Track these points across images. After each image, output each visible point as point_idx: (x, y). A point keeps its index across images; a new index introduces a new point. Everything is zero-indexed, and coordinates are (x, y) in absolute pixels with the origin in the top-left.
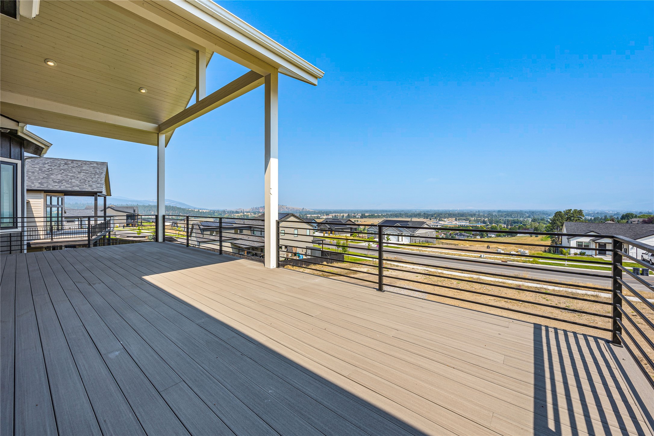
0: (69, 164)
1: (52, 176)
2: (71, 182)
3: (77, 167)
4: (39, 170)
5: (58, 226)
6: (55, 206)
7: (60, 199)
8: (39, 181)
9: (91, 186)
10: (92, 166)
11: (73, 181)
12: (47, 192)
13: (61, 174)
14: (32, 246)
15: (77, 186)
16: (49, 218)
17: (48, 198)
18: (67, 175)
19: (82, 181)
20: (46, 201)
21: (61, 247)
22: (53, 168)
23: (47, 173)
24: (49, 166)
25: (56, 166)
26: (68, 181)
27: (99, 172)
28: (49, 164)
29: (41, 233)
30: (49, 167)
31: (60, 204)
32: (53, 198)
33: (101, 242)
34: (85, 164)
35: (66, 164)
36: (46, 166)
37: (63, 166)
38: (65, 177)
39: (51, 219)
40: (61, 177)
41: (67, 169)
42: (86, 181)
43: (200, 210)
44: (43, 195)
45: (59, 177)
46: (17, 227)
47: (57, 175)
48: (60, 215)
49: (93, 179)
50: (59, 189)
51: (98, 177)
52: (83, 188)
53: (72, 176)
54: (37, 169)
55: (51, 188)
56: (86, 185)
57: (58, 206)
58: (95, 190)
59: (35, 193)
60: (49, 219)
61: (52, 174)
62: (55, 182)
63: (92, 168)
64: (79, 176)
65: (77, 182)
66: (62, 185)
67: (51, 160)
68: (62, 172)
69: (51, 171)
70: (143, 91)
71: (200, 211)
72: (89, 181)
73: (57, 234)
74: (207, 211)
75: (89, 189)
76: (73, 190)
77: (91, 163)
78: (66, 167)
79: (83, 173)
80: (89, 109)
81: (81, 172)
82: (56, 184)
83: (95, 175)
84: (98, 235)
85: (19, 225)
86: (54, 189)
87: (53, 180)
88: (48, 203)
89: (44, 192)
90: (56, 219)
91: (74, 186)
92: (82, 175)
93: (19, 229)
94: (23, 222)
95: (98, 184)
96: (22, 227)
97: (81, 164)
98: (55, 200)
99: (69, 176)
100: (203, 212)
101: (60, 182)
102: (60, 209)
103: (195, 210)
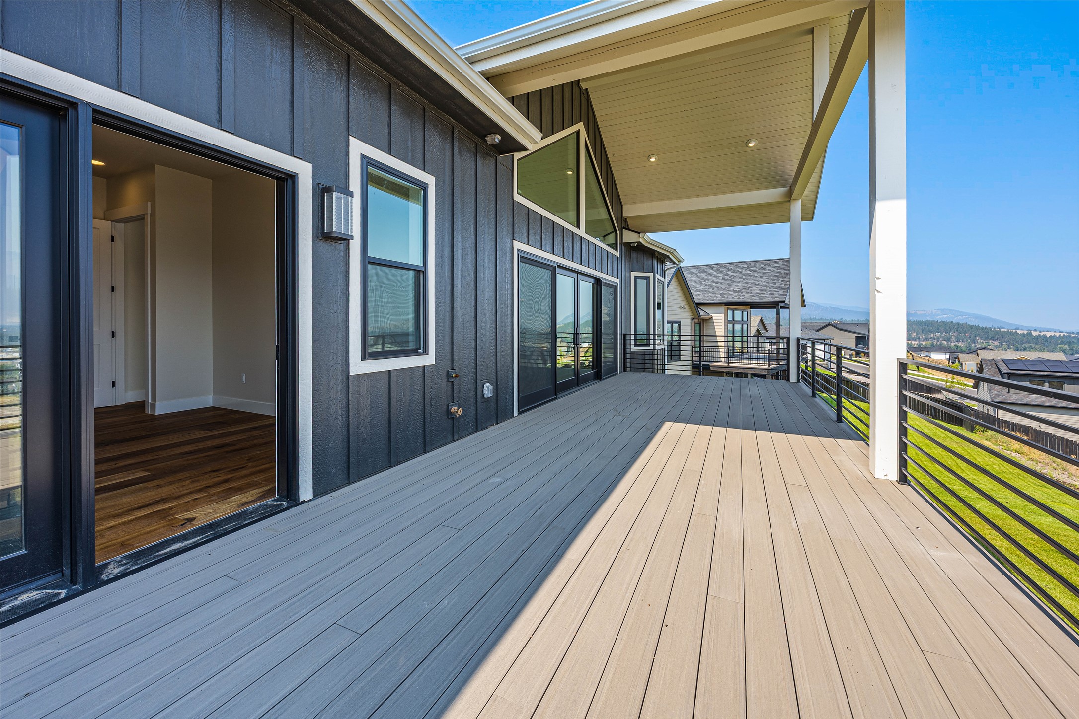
0: (752, 267)
1: (733, 285)
2: (751, 290)
3: (759, 269)
4: (723, 279)
5: (742, 347)
6: (738, 322)
7: (745, 313)
8: (721, 292)
9: (773, 294)
10: (777, 265)
11: (754, 288)
12: (727, 304)
13: (742, 282)
14: (712, 369)
15: (757, 296)
16: (731, 336)
17: (730, 312)
18: (747, 282)
19: (763, 288)
20: (727, 316)
21: (746, 375)
22: (735, 275)
23: (729, 281)
24: (732, 272)
25: (738, 271)
26: (748, 289)
27: (785, 273)
28: (732, 270)
29: (722, 354)
30: (731, 274)
31: (745, 319)
32: (735, 312)
33: (781, 374)
34: (769, 264)
35: (748, 267)
36: (729, 272)
37: (746, 270)
38: (746, 285)
39: (733, 339)
40: (742, 284)
41: (749, 274)
42: (767, 287)
43: (1035, 330)
44: (723, 308)
45: (740, 286)
46: (648, 345)
47: (738, 283)
48: (745, 334)
49: (775, 284)
50: (738, 301)
51: (782, 281)
52: (763, 298)
53: (753, 282)
54: (721, 278)
55: (731, 300)
56: (767, 293)
57: (742, 323)
58: (777, 300)
59: (716, 307)
60: (731, 339)
61: (733, 282)
62: (735, 292)
63: (775, 269)
64: (760, 282)
65: (758, 291)
66: (742, 295)
67: (734, 265)
68: (744, 279)
69: (733, 278)
70: (752, 144)
71: (1034, 334)
72: (770, 288)
73: (741, 358)
74: (1057, 334)
75: (769, 299)
76: (751, 301)
77: (776, 261)
78: (748, 271)
79: (766, 276)
80: (699, 196)
81: (762, 277)
82: (736, 295)
83: (779, 278)
84: (781, 364)
85: (651, 342)
86: (734, 301)
87: (733, 290)
88: (730, 318)
89: (725, 306)
90: (739, 339)
91: (753, 296)
92: (763, 281)
93: (651, 347)
94: (654, 340)
95: (781, 290)
96: (653, 345)
97: (765, 265)
98: (738, 315)
99: (750, 282)
100: (1045, 336)
101: (740, 291)
102: (745, 326)
103: (1019, 332)
